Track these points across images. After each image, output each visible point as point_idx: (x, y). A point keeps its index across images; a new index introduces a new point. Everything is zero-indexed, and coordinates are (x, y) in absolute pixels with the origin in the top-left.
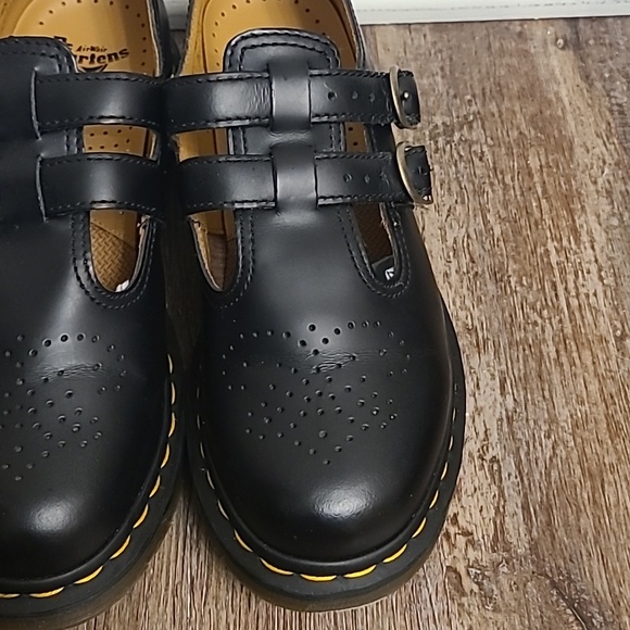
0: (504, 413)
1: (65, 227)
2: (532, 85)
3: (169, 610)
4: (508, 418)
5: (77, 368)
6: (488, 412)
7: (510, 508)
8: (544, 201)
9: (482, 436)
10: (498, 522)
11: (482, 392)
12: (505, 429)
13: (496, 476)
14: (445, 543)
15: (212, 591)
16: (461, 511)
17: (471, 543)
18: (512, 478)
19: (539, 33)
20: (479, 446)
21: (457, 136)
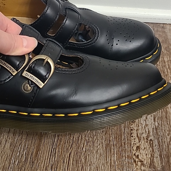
0: (155, 127)
2: (166, 40)
4: (156, 128)
6: (149, 126)
7: (156, 155)
8: (168, 70)
9: (147, 133)
10: (152, 159)
11: (148, 120)
12: (155, 131)
13: (151, 145)
14: (134, 164)
16: (140, 154)
17: (143, 164)
18: (157, 146)
19: (168, 27)
20: (146, 135)
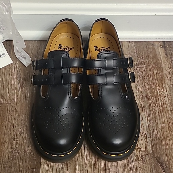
1: (67, 86)
2: (155, 56)
3: (82, 160)
4: (148, 126)
5: (68, 113)
6: (144, 125)
7: (148, 144)
8: (157, 81)
9: (143, 129)
10: (146, 147)
11: (143, 120)
12: (148, 128)
13: (146, 138)
15: (90, 157)
16: (138, 144)
17: (141, 150)
18: (149, 138)
19: (157, 44)
20: (142, 131)
21: (139, 66)
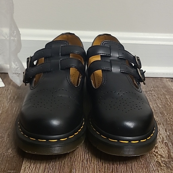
0: (167, 135)
2: (165, 86)
3: (81, 164)
4: (168, 136)
6: (163, 135)
7: (172, 151)
8: (171, 103)
9: (162, 138)
10: (169, 154)
12: (168, 138)
13: (167, 146)
14: (155, 157)
15: (93, 161)
16: (158, 151)
17: (162, 157)
18: (171, 146)
19: (165, 80)
20: (161, 140)
21: (148, 92)
